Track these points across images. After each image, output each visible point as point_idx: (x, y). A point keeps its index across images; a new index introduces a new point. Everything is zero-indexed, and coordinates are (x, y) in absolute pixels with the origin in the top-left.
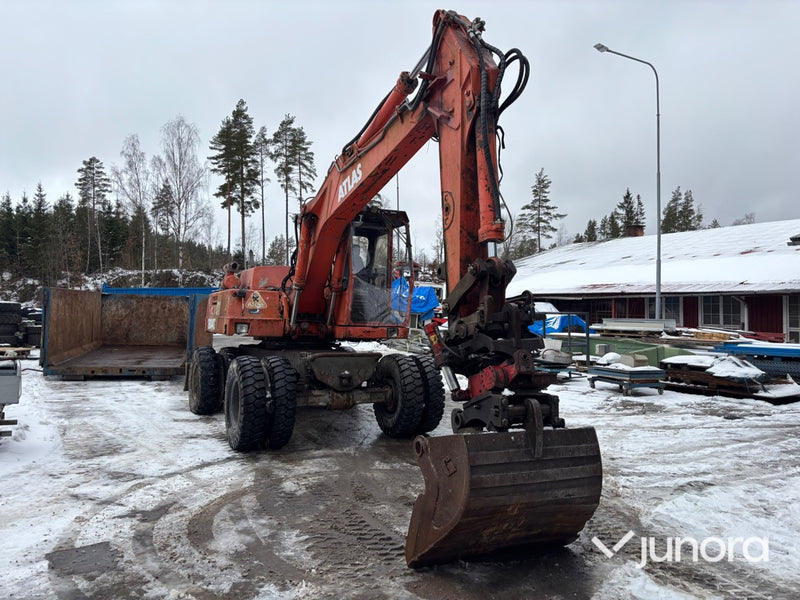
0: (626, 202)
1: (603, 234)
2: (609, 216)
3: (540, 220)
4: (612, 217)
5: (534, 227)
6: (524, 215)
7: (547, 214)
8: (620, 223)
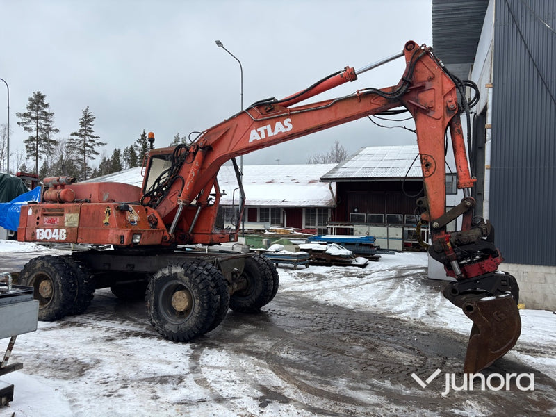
0: (143, 139)
1: (125, 159)
2: (129, 147)
3: (86, 145)
4: (132, 148)
5: (81, 150)
6: (72, 139)
7: (91, 141)
8: (138, 153)
